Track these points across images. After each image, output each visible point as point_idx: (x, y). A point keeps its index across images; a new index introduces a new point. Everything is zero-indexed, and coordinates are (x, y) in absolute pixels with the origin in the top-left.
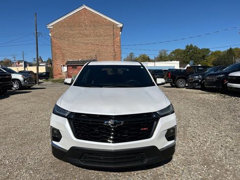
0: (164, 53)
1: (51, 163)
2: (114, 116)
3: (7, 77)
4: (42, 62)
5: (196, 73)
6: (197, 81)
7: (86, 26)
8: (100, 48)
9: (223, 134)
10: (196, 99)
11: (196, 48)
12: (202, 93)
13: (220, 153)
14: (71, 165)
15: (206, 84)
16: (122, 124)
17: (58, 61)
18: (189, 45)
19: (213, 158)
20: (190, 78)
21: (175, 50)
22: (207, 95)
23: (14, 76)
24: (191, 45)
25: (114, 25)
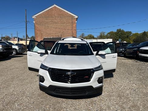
0: (103, 34)
1: (38, 94)
2: (71, 70)
3: (10, 47)
4: (29, 38)
5: (121, 47)
6: (121, 52)
7: (56, 17)
8: (64, 31)
9: (132, 82)
10: (120, 62)
11: (123, 31)
12: (124, 59)
13: (128, 92)
14: (49, 95)
15: (126, 54)
16: (75, 74)
17: (38, 38)
18: (119, 29)
19: (124, 94)
20: (117, 50)
21: (110, 32)
22: (127, 60)
23: (14, 47)
24: (120, 29)
25: (72, 17)
